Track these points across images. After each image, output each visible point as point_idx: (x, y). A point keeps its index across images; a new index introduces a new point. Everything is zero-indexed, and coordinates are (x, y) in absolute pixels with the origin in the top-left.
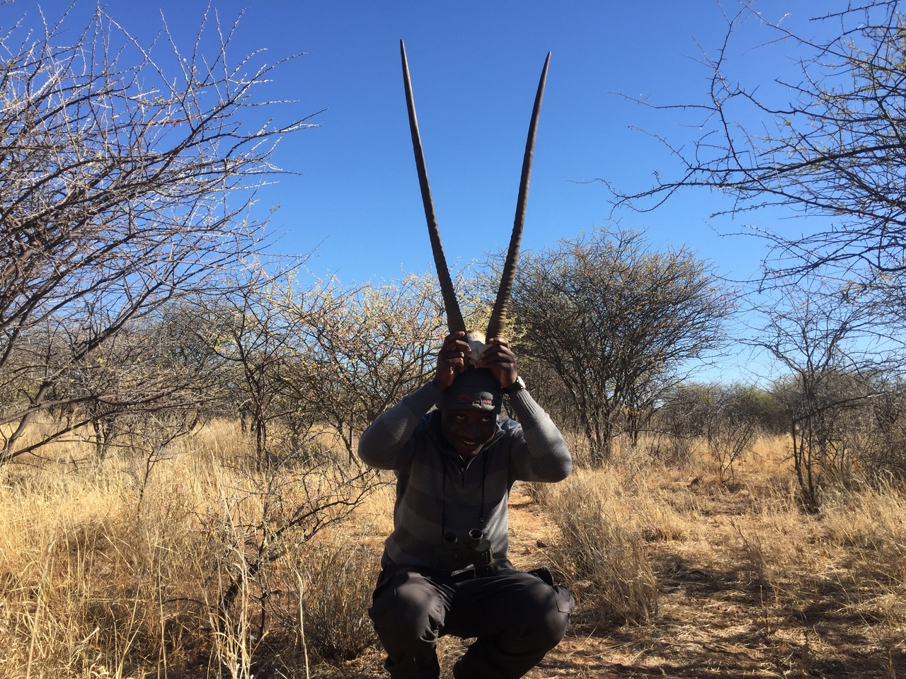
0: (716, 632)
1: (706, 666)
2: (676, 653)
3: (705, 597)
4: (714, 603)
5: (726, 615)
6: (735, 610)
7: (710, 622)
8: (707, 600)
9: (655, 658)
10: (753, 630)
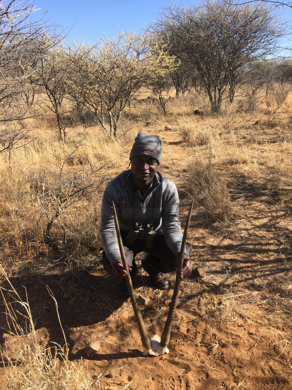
0: (254, 222)
1: (248, 244)
2: (236, 237)
3: (252, 200)
4: (256, 204)
5: (260, 211)
6: (264, 208)
7: (252, 217)
8: (253, 202)
9: (228, 240)
10: (270, 220)
